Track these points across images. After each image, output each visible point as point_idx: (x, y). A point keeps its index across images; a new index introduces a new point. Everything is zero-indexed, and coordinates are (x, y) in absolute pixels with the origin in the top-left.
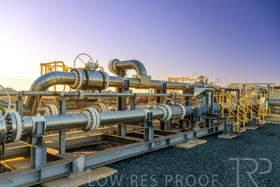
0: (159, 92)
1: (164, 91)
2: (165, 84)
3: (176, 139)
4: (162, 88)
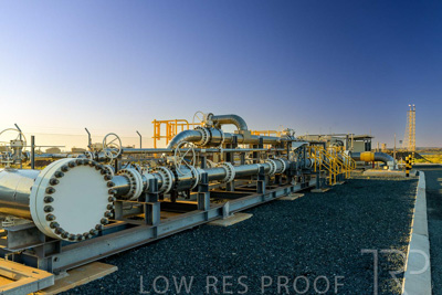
0: (255, 147)
1: (261, 146)
2: (261, 139)
3: (280, 193)
4: (259, 143)
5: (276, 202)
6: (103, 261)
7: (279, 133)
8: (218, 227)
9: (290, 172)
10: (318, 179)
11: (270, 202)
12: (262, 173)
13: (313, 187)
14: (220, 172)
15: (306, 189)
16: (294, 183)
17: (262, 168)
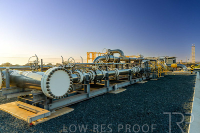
0: (127, 62)
2: (130, 59)
3: (137, 80)
4: (129, 61)
5: (136, 84)
6: (68, 106)
7: (137, 56)
8: (112, 94)
9: (142, 72)
10: (153, 75)
11: (134, 84)
12: (130, 73)
13: (151, 78)
14: (114, 72)
15: (148, 79)
16: (143, 77)
17: (130, 71)
